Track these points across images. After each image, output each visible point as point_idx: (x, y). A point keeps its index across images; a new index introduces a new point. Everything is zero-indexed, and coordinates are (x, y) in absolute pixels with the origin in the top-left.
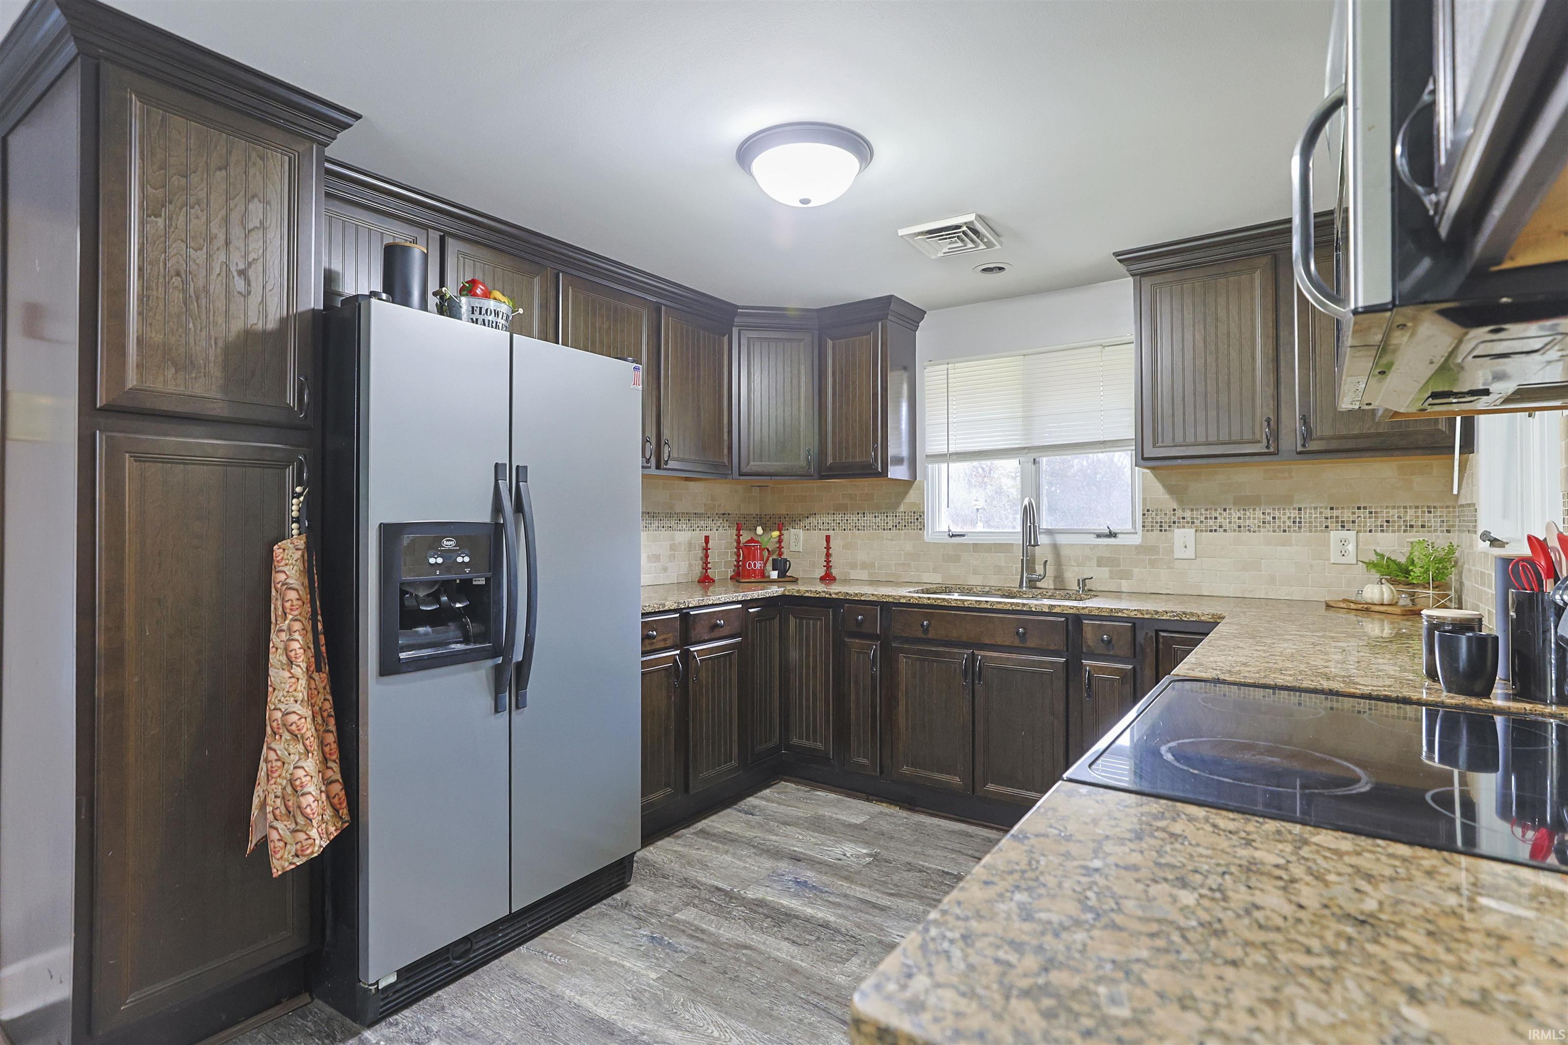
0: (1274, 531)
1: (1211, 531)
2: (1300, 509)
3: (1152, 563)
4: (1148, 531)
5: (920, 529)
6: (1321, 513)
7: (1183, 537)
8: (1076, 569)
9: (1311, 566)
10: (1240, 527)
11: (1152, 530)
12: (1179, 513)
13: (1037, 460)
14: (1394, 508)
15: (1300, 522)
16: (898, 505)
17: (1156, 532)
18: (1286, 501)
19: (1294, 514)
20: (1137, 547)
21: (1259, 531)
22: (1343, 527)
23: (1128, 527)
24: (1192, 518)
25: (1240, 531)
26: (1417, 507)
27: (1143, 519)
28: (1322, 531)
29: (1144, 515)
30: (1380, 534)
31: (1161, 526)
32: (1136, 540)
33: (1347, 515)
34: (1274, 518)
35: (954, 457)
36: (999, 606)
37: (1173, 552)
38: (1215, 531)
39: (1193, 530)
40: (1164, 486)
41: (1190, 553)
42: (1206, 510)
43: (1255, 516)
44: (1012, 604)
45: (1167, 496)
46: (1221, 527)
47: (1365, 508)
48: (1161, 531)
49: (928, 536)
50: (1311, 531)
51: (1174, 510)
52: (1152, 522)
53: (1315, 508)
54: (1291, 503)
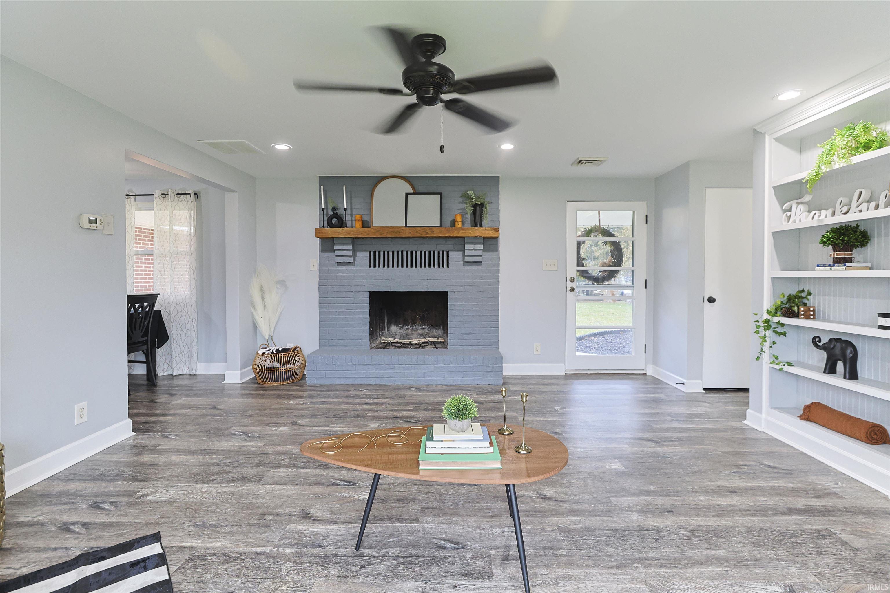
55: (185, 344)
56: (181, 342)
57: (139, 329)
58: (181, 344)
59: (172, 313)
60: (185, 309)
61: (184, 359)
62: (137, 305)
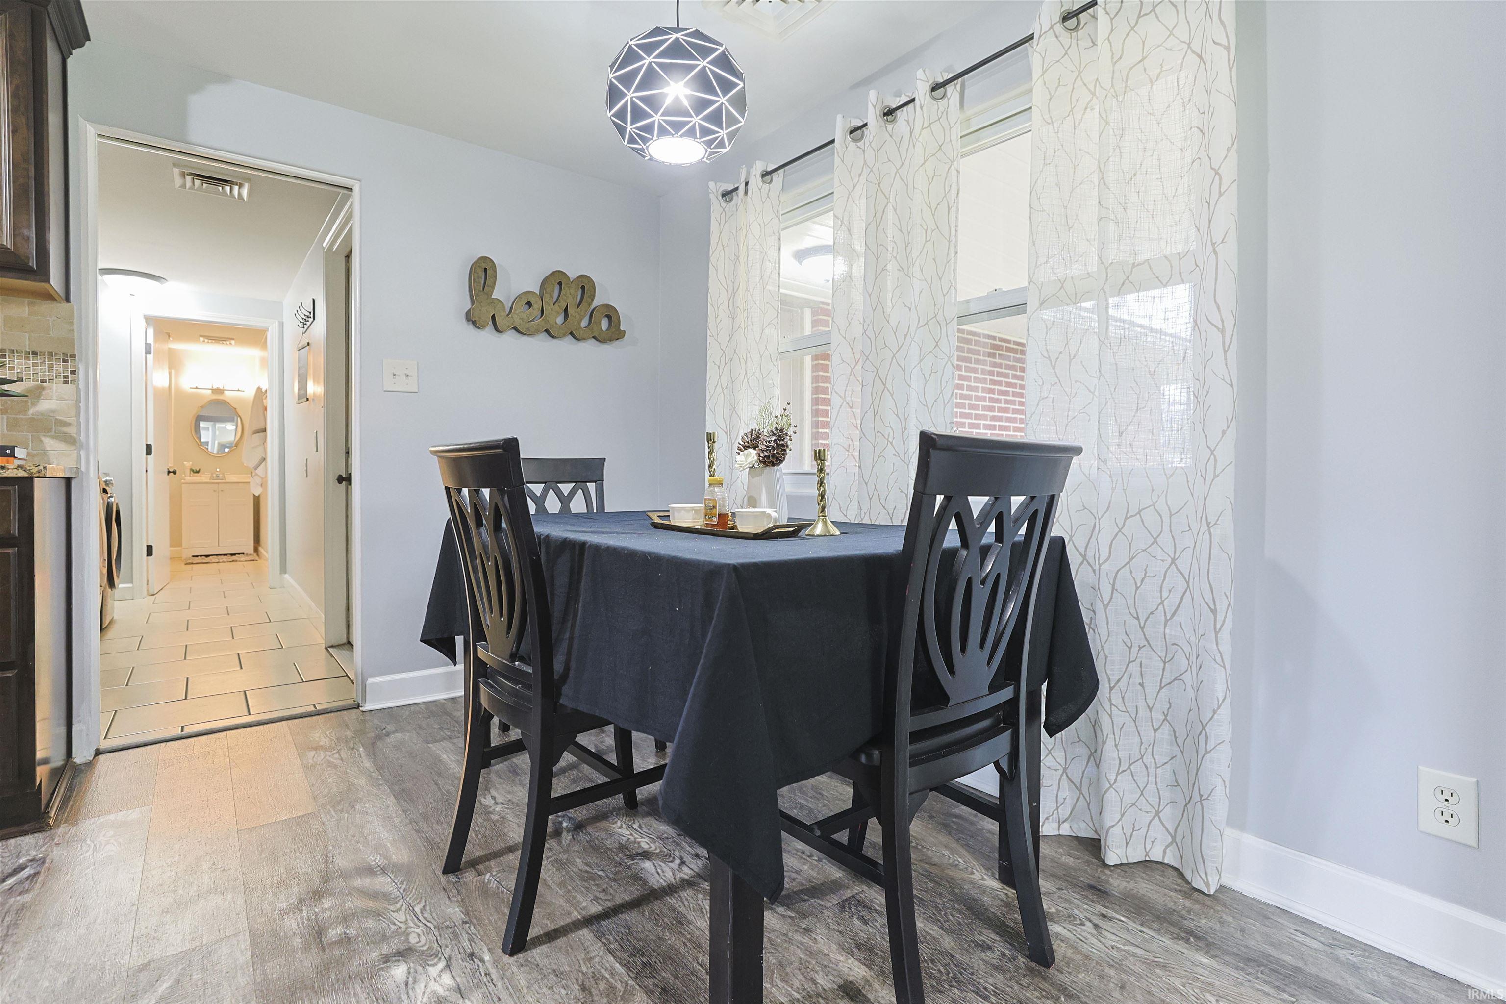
55: (1158, 716)
56: (1141, 704)
57: (982, 646)
58: (1143, 713)
59: (1104, 555)
60: (1165, 539)
61: (1151, 787)
62: (977, 503)
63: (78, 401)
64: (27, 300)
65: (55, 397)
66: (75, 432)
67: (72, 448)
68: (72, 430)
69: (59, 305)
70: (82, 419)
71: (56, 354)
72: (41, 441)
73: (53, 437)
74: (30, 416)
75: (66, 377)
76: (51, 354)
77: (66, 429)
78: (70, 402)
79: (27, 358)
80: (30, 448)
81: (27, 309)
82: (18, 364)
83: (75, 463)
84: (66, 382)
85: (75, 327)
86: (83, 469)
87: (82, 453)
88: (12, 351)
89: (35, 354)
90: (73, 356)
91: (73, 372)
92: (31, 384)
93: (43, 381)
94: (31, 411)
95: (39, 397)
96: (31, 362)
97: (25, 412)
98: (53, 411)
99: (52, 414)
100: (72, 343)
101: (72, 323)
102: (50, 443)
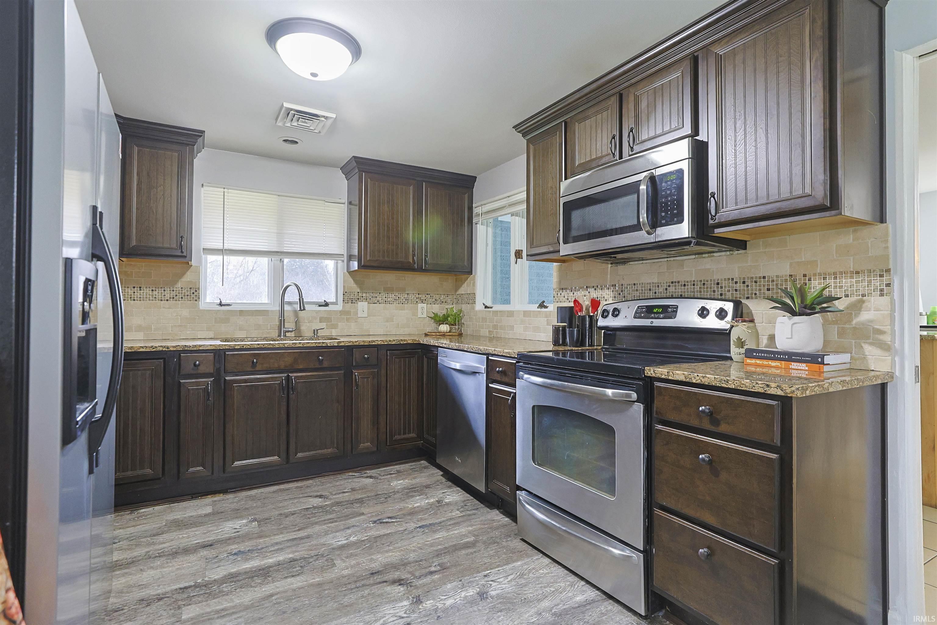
0: (399, 304)
1: (374, 303)
2: (408, 294)
3: (348, 320)
4: (346, 303)
5: (196, 300)
6: (415, 296)
7: (362, 306)
8: (308, 324)
9: (412, 319)
10: (386, 301)
11: (348, 303)
12: (360, 294)
13: (282, 260)
14: (437, 294)
15: (408, 300)
16: (176, 282)
17: (350, 304)
18: (402, 290)
19: (406, 296)
20: (340, 311)
21: (393, 304)
22: (422, 302)
23: (333, 300)
24: (366, 297)
25: (386, 304)
26: (444, 295)
27: (344, 297)
28: (415, 304)
29: (344, 294)
30: (434, 305)
31: (352, 301)
32: (339, 307)
33: (423, 297)
34: (399, 298)
35: (227, 252)
36: (308, 345)
37: (357, 314)
38: (376, 303)
39: (367, 303)
40: (354, 280)
41: (365, 315)
42: (372, 293)
43: (391, 297)
44: (316, 343)
45: (355, 285)
46: (378, 301)
47: (429, 294)
48: (352, 303)
49: (202, 305)
50: (411, 304)
51: (358, 293)
52: (348, 299)
53: (413, 294)
54: (405, 291)
63: (893, 310)
64: (851, 229)
65: (872, 309)
66: (889, 339)
67: (887, 355)
68: (887, 338)
69: (876, 227)
70: (897, 328)
71: (874, 271)
72: (862, 347)
73: (871, 344)
74: (854, 326)
75: (882, 290)
76: (870, 271)
77: (881, 337)
78: (886, 312)
79: (852, 277)
80: (854, 352)
81: (852, 236)
82: (845, 283)
83: (890, 368)
84: (882, 295)
85: (890, 244)
86: (897, 373)
87: (897, 359)
88: (841, 273)
89: (858, 273)
90: (888, 271)
91: (888, 285)
92: (853, 299)
93: (863, 295)
94: (854, 322)
95: (860, 310)
96: (854, 280)
97: (850, 321)
98: (871, 321)
99: (870, 324)
100: (886, 258)
101: (886, 241)
102: (868, 349)
